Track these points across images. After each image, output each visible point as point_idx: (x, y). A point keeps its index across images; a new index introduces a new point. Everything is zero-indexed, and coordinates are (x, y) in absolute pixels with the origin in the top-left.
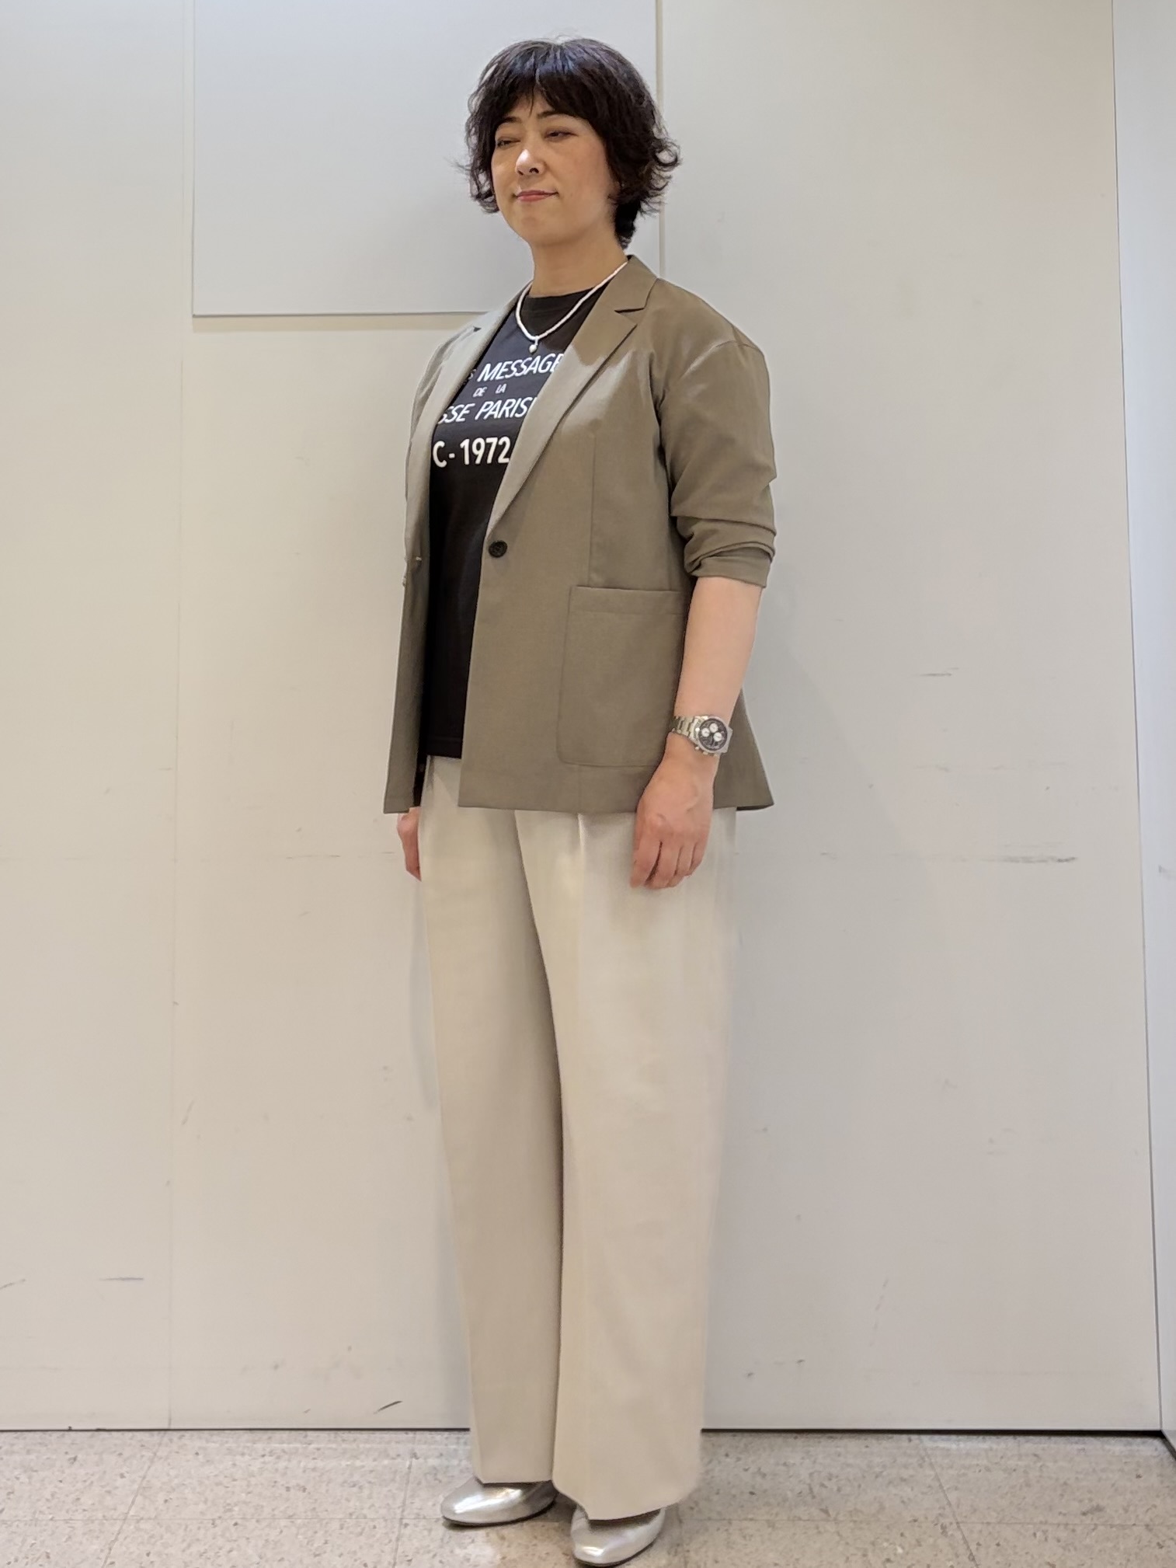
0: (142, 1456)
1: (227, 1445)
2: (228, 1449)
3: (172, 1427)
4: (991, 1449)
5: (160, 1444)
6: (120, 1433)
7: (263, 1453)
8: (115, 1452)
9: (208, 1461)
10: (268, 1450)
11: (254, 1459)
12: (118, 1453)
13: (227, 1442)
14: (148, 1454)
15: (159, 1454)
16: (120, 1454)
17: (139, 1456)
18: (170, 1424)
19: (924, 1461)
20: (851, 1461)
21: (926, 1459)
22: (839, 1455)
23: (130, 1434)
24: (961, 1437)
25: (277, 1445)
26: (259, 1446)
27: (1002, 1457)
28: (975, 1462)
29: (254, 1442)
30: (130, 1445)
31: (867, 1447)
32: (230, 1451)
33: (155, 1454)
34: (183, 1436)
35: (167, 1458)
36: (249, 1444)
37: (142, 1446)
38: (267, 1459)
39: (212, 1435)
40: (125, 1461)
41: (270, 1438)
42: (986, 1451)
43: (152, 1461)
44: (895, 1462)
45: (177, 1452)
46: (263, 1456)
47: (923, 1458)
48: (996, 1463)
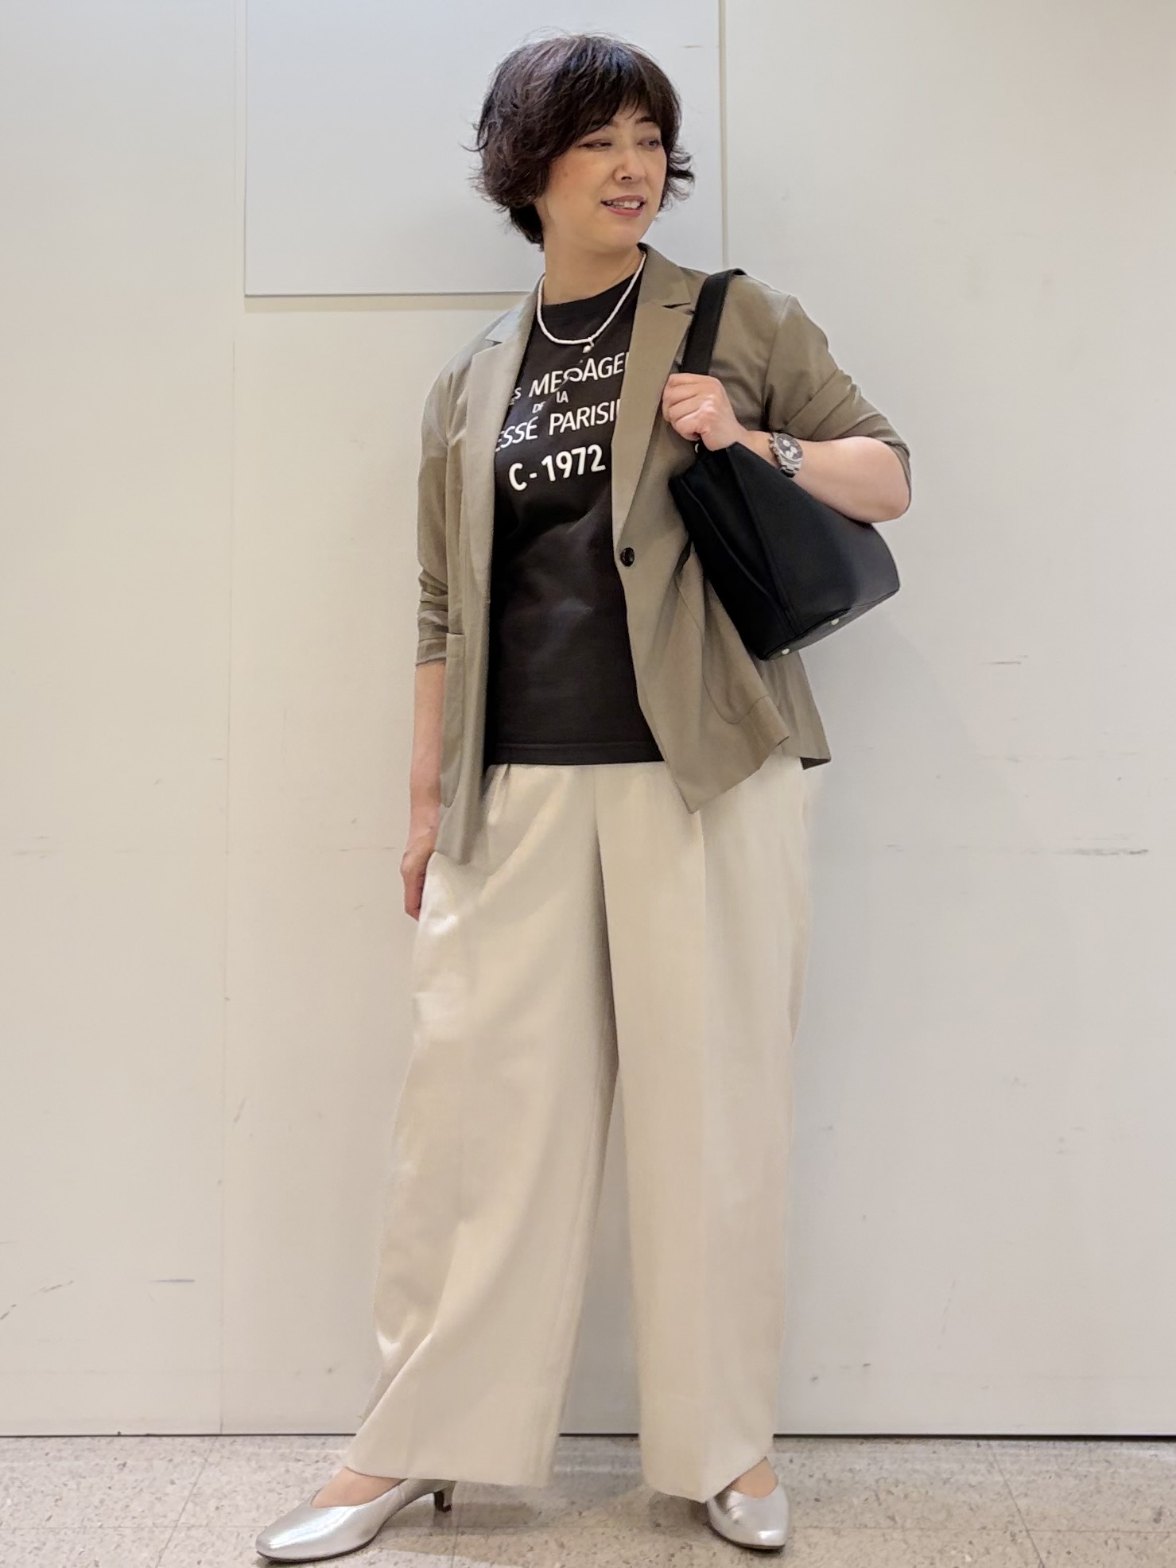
0: (193, 1462)
1: (281, 1451)
2: (281, 1455)
3: (224, 1433)
4: (1061, 1455)
5: (211, 1451)
6: (170, 1439)
7: (317, 1459)
8: (165, 1458)
9: (260, 1467)
10: (322, 1455)
11: (309, 1465)
12: (168, 1458)
13: (280, 1448)
14: (198, 1460)
15: (210, 1460)
16: (171, 1460)
17: (189, 1462)
18: (221, 1430)
19: (994, 1468)
20: (918, 1467)
21: (995, 1465)
22: (906, 1461)
23: (180, 1439)
24: (1031, 1443)
25: (331, 1451)
26: (313, 1452)
27: (1072, 1464)
28: (1045, 1468)
29: (308, 1448)
30: (180, 1451)
31: (934, 1452)
32: (283, 1457)
33: (206, 1461)
34: (234, 1441)
35: (218, 1464)
36: (302, 1450)
37: (193, 1452)
38: (320, 1464)
39: (264, 1441)
40: (175, 1467)
41: (324, 1444)
42: (1056, 1456)
43: (203, 1468)
44: (964, 1467)
45: (229, 1458)
46: (317, 1462)
47: (991, 1465)
48: (1067, 1470)
